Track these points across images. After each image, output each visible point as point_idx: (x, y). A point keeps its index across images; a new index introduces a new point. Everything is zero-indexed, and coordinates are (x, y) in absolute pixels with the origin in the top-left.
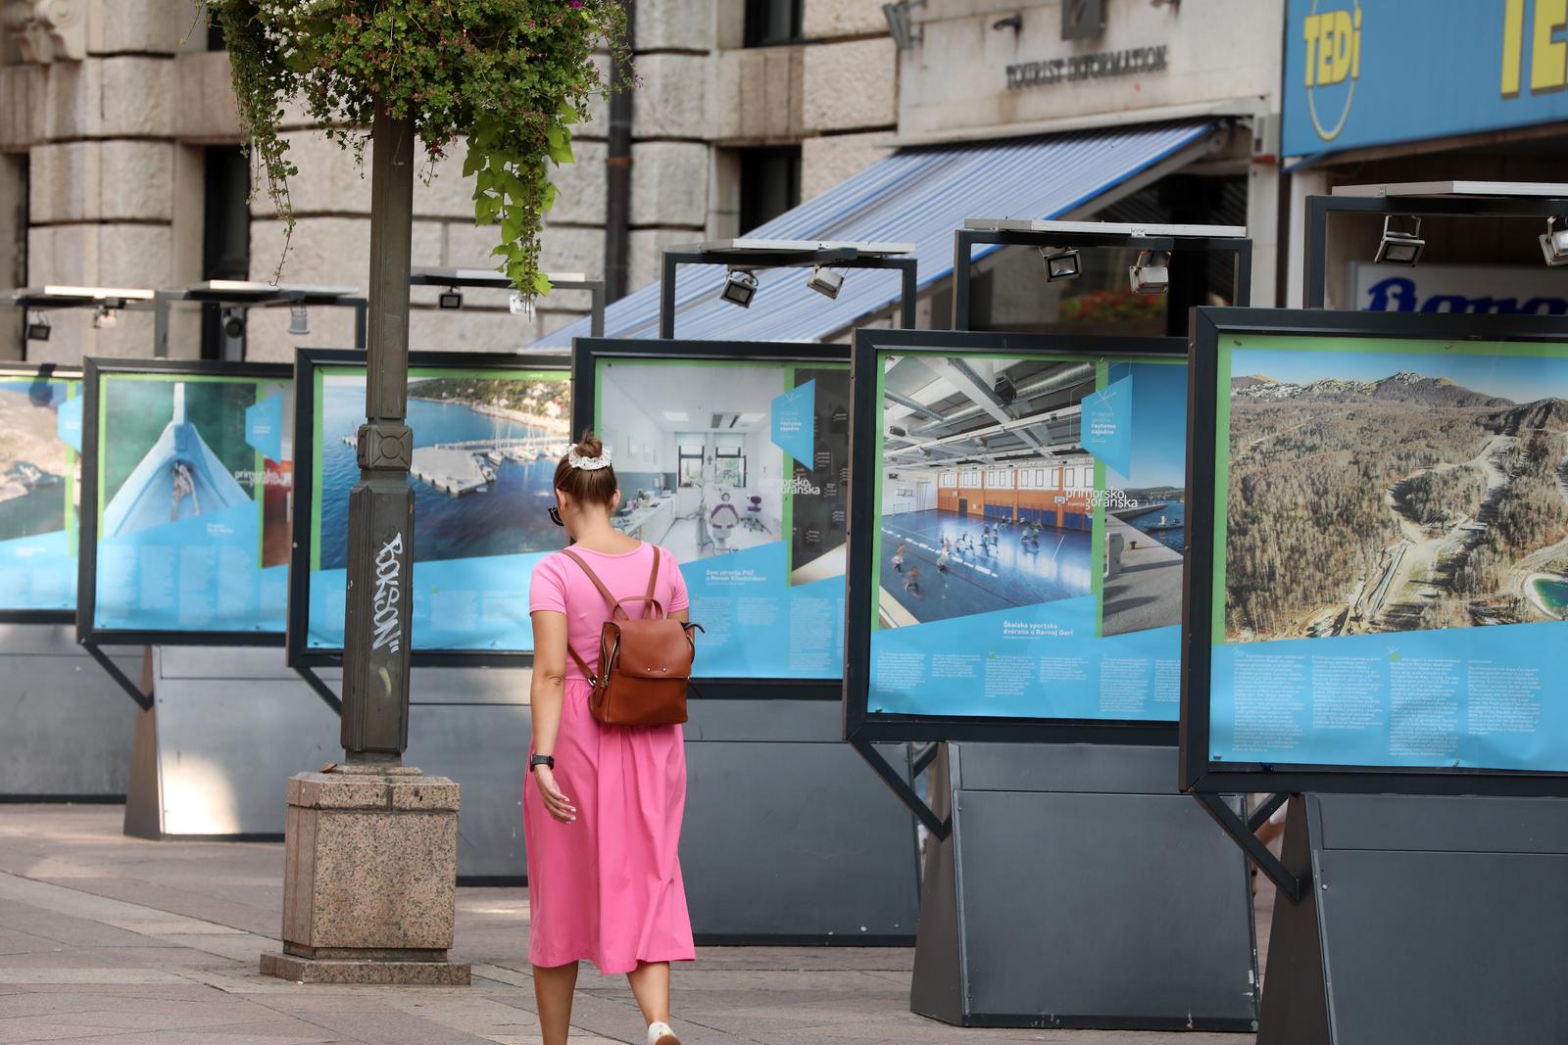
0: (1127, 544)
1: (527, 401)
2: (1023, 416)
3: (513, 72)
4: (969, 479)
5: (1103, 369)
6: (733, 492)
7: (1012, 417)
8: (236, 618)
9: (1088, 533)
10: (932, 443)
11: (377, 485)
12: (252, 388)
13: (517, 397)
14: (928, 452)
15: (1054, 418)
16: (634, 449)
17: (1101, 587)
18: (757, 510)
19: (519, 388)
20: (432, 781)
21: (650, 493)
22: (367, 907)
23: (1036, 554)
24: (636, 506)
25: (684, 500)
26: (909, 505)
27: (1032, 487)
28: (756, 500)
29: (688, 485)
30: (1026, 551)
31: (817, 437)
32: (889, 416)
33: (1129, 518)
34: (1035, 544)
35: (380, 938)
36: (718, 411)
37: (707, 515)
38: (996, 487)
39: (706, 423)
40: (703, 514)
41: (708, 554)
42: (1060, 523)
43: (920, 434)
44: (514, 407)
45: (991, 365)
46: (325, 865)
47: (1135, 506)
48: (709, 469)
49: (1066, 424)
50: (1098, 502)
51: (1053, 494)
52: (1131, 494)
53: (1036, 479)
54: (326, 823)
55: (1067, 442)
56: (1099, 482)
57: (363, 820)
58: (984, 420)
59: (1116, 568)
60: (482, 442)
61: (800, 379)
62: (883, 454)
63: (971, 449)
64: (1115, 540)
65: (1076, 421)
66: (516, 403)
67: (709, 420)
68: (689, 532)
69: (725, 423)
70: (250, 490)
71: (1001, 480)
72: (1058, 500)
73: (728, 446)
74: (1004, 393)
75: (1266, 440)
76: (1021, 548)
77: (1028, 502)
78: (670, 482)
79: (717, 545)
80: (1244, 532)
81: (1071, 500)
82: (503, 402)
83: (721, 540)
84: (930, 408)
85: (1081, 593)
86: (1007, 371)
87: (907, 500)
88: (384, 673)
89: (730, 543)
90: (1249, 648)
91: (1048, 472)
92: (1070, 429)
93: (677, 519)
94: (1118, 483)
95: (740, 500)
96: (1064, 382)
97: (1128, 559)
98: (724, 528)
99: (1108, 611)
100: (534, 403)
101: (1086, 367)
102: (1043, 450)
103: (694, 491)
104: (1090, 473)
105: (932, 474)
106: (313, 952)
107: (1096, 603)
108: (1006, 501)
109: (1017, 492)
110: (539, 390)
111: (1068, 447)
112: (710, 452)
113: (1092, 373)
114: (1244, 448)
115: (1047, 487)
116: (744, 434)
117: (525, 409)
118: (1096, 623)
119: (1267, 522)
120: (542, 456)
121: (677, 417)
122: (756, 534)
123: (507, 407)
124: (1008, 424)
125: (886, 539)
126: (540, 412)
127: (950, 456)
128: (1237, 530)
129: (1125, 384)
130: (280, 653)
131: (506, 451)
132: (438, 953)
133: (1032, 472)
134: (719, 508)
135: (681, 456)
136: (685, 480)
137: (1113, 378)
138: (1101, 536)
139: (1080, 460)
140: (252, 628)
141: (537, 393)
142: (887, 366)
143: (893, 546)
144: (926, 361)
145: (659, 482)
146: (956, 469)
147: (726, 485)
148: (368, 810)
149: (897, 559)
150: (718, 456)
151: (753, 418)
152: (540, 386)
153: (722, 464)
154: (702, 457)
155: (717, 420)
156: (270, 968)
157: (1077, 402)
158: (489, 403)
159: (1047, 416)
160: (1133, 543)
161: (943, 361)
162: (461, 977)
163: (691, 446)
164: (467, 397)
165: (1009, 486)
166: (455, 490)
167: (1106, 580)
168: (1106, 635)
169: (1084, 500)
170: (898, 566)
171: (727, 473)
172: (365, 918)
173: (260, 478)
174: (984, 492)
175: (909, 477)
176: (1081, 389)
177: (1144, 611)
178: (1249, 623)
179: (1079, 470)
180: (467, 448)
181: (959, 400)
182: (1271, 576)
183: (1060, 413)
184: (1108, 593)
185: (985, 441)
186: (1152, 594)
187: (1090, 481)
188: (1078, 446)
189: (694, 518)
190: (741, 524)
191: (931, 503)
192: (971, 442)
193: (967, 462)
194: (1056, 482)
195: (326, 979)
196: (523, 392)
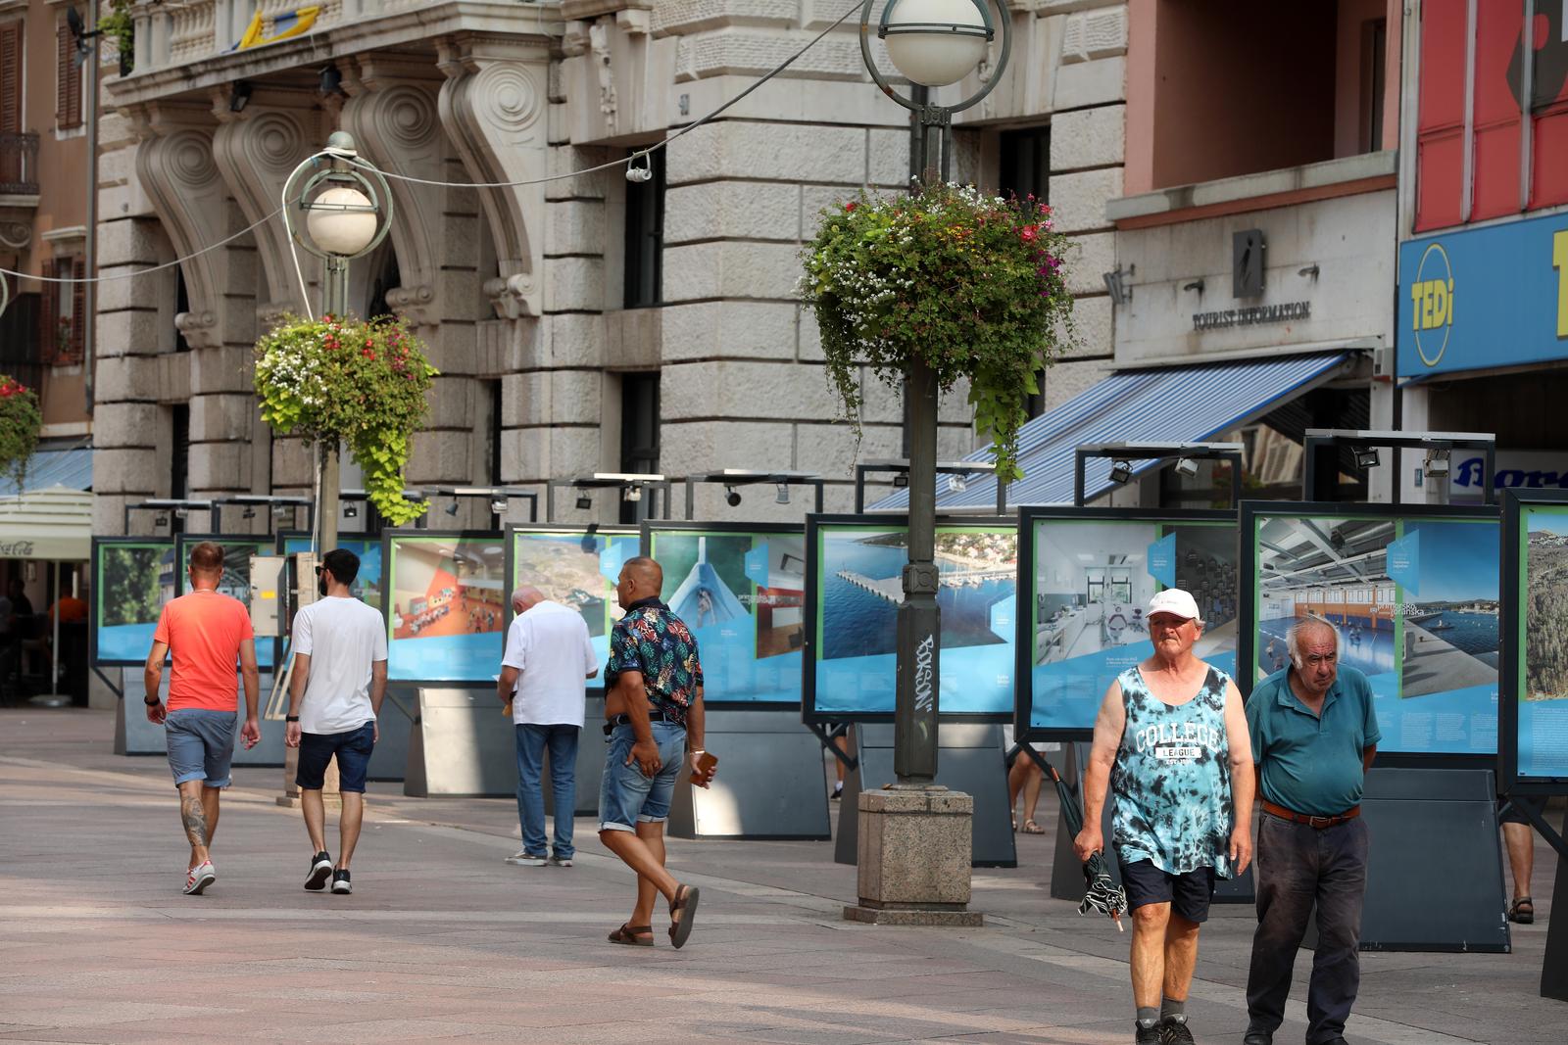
0: (1417, 637)
1: (956, 547)
2: (1349, 556)
3: (1004, 337)
4: (1316, 597)
5: (1400, 525)
6: (1123, 606)
7: (1342, 557)
8: (740, 693)
9: (1393, 632)
10: (1291, 574)
11: (917, 604)
12: (749, 540)
13: (949, 545)
14: (1288, 580)
15: (1369, 557)
16: (1059, 579)
17: (1401, 666)
18: (1139, 618)
19: (951, 538)
20: (955, 794)
21: (1070, 607)
22: (916, 876)
23: (1358, 645)
24: (1060, 616)
25: (1092, 612)
26: (1277, 614)
27: (1355, 602)
28: (1138, 611)
29: (1094, 602)
30: (1352, 644)
31: (1178, 570)
32: (1263, 556)
33: (1418, 622)
34: (1358, 639)
35: (924, 896)
36: (1114, 553)
37: (1107, 622)
38: (1333, 602)
39: (1105, 561)
40: (1104, 621)
41: (1107, 647)
42: (1374, 626)
43: (1283, 568)
44: (947, 551)
45: (1328, 524)
46: (888, 849)
47: (1422, 614)
48: (1107, 593)
49: (1377, 561)
50: (1398, 611)
51: (1368, 607)
52: (1419, 606)
53: (1358, 597)
54: (889, 823)
55: (1378, 573)
56: (1398, 599)
57: (912, 820)
58: (1324, 559)
59: (1411, 654)
61: (1166, 532)
62: (1259, 581)
63: (1316, 578)
64: (1410, 636)
65: (1384, 559)
66: (949, 549)
67: (1107, 559)
68: (1094, 633)
69: (1118, 561)
70: (748, 607)
71: (1336, 597)
72: (1373, 610)
73: (1120, 576)
74: (1337, 541)
75: (1551, 572)
76: (1349, 642)
77: (1353, 612)
78: (1083, 600)
79: (1113, 641)
80: (1537, 630)
81: (1381, 610)
82: (941, 548)
83: (1116, 638)
84: (1289, 551)
85: (1388, 671)
86: (1339, 527)
87: (1275, 611)
88: (923, 725)
89: (1121, 640)
90: (1541, 703)
91: (1365, 592)
92: (1380, 564)
93: (1087, 624)
94: (1411, 599)
95: (1128, 612)
96: (1375, 534)
97: (1418, 648)
98: (1118, 630)
99: (1406, 682)
100: (960, 548)
101: (1389, 524)
102: (1363, 578)
103: (1098, 606)
104: (1393, 592)
105: (1291, 595)
106: (882, 905)
107: (1398, 678)
108: (1340, 611)
109: (1346, 606)
110: (964, 539)
111: (1379, 576)
112: (1108, 580)
113: (1393, 528)
114: (1537, 577)
115: (1365, 602)
116: (1130, 568)
117: (954, 553)
118: (1398, 690)
119: (1552, 624)
120: (966, 583)
121: (1086, 557)
122: (1139, 633)
123: (943, 551)
124: (1339, 562)
125: (1263, 637)
126: (965, 554)
127: (1303, 582)
128: (1533, 629)
129: (1415, 535)
130: (797, 716)
132: (960, 905)
133: (1356, 592)
134: (1115, 616)
135: (1089, 583)
136: (1092, 599)
137: (1407, 531)
138: (1400, 634)
139: (1386, 584)
140: (750, 699)
141: (962, 542)
142: (1261, 524)
143: (1266, 641)
144: (1286, 521)
145: (1075, 600)
146: (1306, 591)
147: (1119, 602)
148: (915, 813)
149: (1269, 649)
150: (1113, 583)
151: (1136, 557)
152: (964, 537)
153: (1116, 588)
154: (1103, 583)
155: (1112, 559)
156: (850, 915)
157: (1384, 547)
159: (1364, 556)
160: (1421, 638)
161: (1298, 521)
162: (976, 920)
163: (1095, 577)
165: (1341, 602)
167: (1404, 662)
168: (1405, 697)
169: (1389, 610)
170: (1270, 654)
171: (1119, 594)
172: (914, 884)
173: (755, 599)
174: (1324, 605)
175: (1277, 596)
176: (1387, 538)
177: (1429, 682)
178: (1541, 688)
179: (1386, 591)
181: (1308, 546)
182: (1555, 658)
183: (1373, 554)
184: (1406, 671)
185: (1325, 572)
186: (1434, 671)
187: (1393, 598)
188: (1385, 575)
189: (1098, 624)
190: (1128, 628)
191: (1291, 613)
192: (1316, 573)
193: (1314, 586)
194: (1371, 599)
195: (891, 922)
196: (953, 541)
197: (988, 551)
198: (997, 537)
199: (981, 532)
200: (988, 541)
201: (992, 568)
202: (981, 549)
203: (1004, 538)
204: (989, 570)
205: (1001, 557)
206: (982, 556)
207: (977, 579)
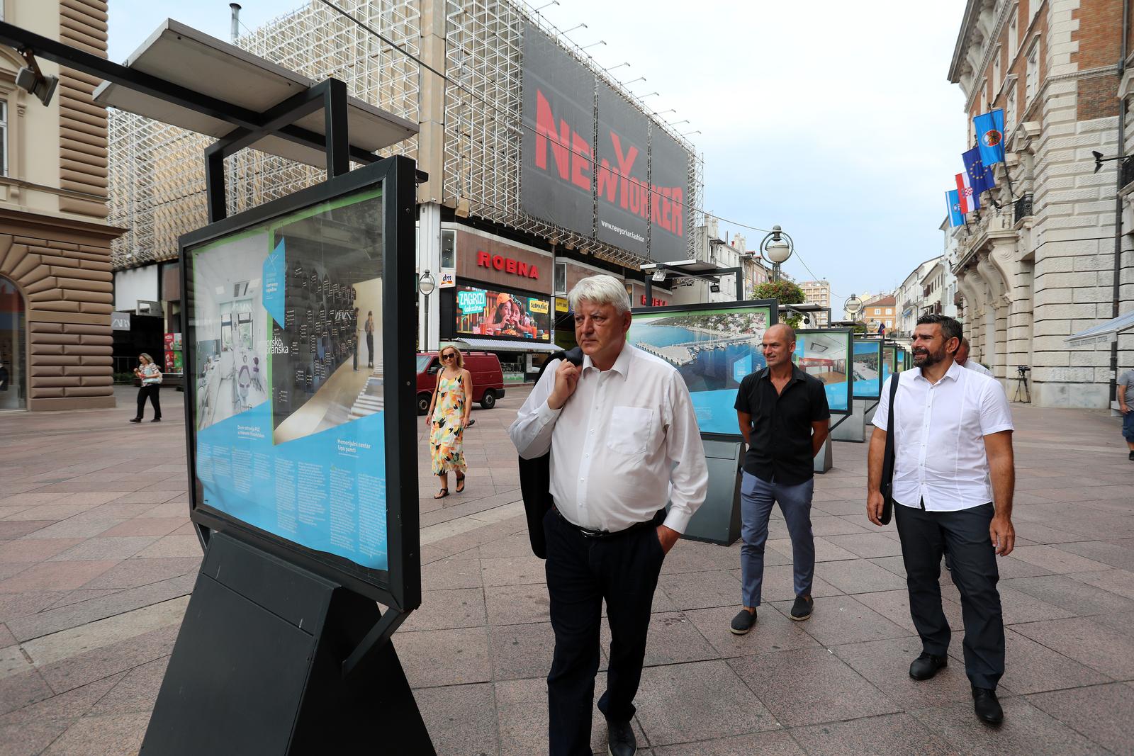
1: (709, 324)
13: (705, 322)
16: (205, 321)
19: (706, 318)
31: (287, 295)
36: (237, 281)
37: (237, 375)
39: (231, 293)
40: (235, 375)
44: (704, 327)
48: (236, 335)
60: (691, 343)
61: (276, 239)
66: (705, 325)
67: (233, 290)
69: (241, 291)
73: (245, 312)
79: (243, 403)
82: (699, 325)
83: (244, 398)
89: (248, 401)
93: (222, 379)
98: (245, 386)
100: (712, 325)
110: (714, 318)
112: (235, 319)
116: (251, 299)
117: (708, 328)
120: (716, 348)
121: (220, 290)
123: (701, 327)
126: (715, 328)
131: (701, 346)
134: (242, 369)
135: (223, 324)
141: (713, 320)
145: (214, 348)
150: (240, 322)
151: (255, 283)
152: (715, 317)
153: (243, 329)
154: (231, 323)
155: (237, 289)
158: (693, 326)
163: (227, 315)
164: (684, 324)
166: (680, 364)
171: (245, 337)
180: (685, 346)
189: (230, 379)
190: (253, 384)
196: (708, 320)
197: (731, 325)
198: (736, 315)
199: (725, 312)
200: (730, 319)
201: (734, 337)
202: (726, 325)
203: (741, 316)
204: (732, 338)
205: (739, 329)
206: (727, 329)
207: (723, 345)
